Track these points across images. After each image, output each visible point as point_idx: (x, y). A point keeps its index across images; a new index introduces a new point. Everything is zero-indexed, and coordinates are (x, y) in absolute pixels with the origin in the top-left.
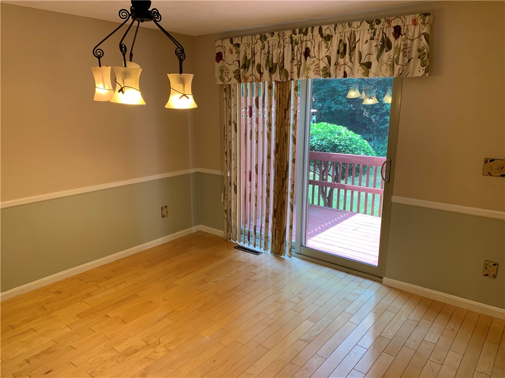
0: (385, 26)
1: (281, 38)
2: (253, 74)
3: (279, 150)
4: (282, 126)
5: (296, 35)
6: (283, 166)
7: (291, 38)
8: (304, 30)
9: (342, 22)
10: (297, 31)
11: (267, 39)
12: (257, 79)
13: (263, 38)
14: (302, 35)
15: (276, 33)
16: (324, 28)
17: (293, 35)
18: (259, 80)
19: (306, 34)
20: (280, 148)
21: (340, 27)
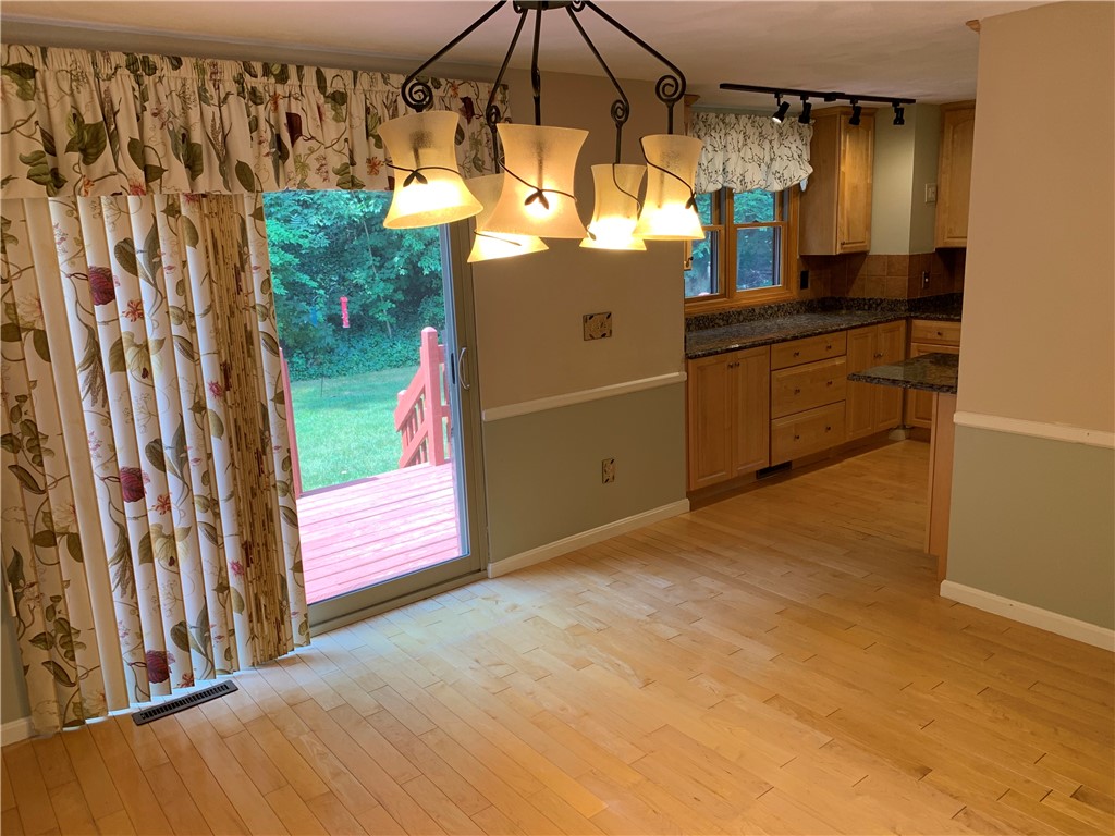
0: (449, 95)
1: (207, 77)
2: (119, 171)
3: (233, 380)
4: (232, 313)
5: (256, 77)
6: (253, 419)
7: (239, 81)
8: (276, 69)
9: (367, 70)
10: (258, 67)
11: (158, 73)
12: (136, 190)
13: (140, 66)
14: (273, 80)
15: (187, 62)
16: (329, 74)
17: (247, 77)
18: (144, 188)
19: (282, 78)
20: (234, 373)
21: (364, 79)
